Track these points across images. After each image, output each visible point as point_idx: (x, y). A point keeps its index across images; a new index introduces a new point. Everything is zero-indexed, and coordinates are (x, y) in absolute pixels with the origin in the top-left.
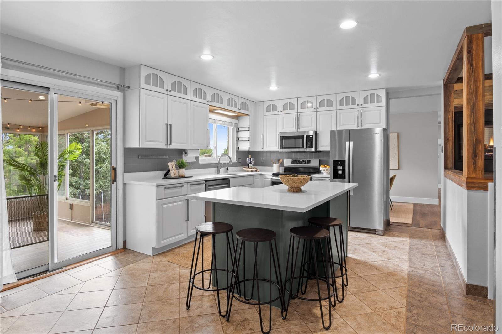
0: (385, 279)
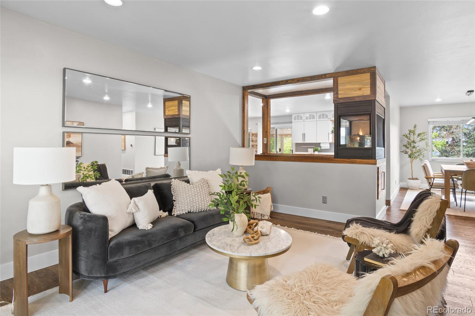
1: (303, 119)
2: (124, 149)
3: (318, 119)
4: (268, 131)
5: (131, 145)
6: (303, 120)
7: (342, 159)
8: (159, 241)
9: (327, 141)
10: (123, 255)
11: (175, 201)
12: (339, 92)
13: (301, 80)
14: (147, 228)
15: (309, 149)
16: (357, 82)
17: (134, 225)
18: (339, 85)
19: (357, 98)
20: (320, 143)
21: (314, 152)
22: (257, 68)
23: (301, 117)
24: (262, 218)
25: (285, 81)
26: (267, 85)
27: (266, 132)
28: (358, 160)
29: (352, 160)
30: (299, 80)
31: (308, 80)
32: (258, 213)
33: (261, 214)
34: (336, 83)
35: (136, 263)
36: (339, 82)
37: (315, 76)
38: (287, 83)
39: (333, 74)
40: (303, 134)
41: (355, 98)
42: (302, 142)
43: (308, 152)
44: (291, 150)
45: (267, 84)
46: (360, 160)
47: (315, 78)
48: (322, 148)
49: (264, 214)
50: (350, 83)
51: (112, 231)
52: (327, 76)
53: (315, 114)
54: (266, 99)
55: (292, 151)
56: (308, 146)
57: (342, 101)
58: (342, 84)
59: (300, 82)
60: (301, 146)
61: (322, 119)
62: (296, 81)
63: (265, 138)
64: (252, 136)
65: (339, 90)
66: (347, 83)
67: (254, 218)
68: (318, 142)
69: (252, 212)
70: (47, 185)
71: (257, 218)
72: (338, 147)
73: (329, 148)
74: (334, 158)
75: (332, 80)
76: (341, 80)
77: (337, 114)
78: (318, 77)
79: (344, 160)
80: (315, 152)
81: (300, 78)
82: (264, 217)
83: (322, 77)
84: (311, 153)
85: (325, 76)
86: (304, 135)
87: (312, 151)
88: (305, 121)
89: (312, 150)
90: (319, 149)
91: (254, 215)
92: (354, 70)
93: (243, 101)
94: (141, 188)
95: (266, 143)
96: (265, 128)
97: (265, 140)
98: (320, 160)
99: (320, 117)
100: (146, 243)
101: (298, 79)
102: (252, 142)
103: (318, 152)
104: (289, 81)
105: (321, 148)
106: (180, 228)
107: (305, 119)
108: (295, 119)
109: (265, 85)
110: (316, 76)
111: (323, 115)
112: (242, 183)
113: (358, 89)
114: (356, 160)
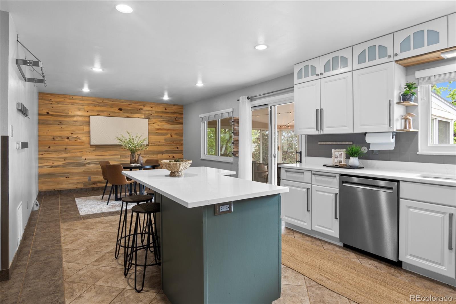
0: (88, 254)
1: (318, 72)
3: (356, 66)
6: (318, 75)
9: (385, 128)
15: (333, 150)
20: (365, 133)
21: (348, 157)
23: (313, 68)
40: (317, 110)
42: (316, 133)
43: (330, 156)
44: (299, 151)
48: (370, 149)
53: (347, 54)
55: (299, 155)
56: (334, 143)
60: (319, 143)
61: (367, 64)
68: (358, 130)
73: (392, 148)
80: (351, 158)
84: (340, 162)
86: (319, 113)
87: (344, 155)
88: (322, 76)
89: (343, 152)
90: (365, 150)
99: (361, 59)
103: (359, 159)
105: (368, 148)
107: (323, 71)
108: (299, 77)
111: (372, 49)
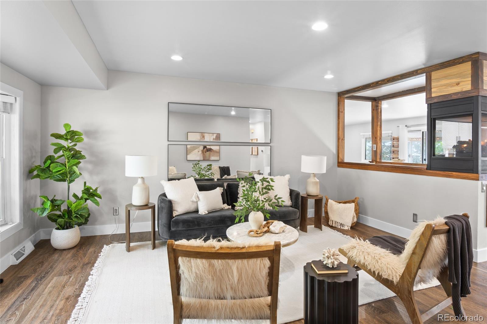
2: (257, 154)
4: (377, 137)
5: (262, 151)
7: (435, 172)
8: (207, 224)
10: (178, 228)
11: (239, 198)
12: (432, 89)
13: (391, 80)
14: (202, 213)
16: (454, 75)
17: (197, 211)
18: (432, 81)
19: (454, 95)
22: (329, 76)
24: (341, 228)
25: (375, 83)
26: (359, 89)
27: (376, 138)
28: (454, 173)
29: (447, 173)
30: (390, 80)
31: (399, 80)
32: (338, 222)
33: (341, 224)
34: (429, 80)
35: (188, 235)
36: (432, 78)
37: (405, 74)
38: (377, 84)
39: (425, 69)
41: (452, 95)
45: (359, 87)
46: (457, 173)
47: (406, 75)
49: (344, 224)
50: (446, 77)
51: (177, 211)
52: (418, 72)
54: (376, 101)
57: (436, 100)
58: (436, 79)
59: (390, 82)
62: (386, 81)
63: (374, 144)
64: (393, 141)
65: (432, 87)
66: (442, 78)
67: (333, 227)
69: (331, 220)
70: (142, 177)
71: (336, 227)
72: (432, 157)
74: (427, 170)
75: (425, 77)
76: (434, 75)
77: (431, 116)
78: (409, 74)
79: (438, 172)
81: (390, 78)
82: (344, 227)
83: (413, 73)
85: (417, 72)
91: (333, 223)
92: (450, 61)
93: (338, 107)
94: (213, 186)
95: (375, 150)
96: (375, 134)
97: (374, 146)
98: (410, 171)
100: (196, 223)
101: (388, 79)
102: (393, 147)
104: (379, 83)
106: (227, 218)
109: (357, 89)
110: (407, 73)
112: (267, 187)
113: (455, 84)
114: (452, 174)
